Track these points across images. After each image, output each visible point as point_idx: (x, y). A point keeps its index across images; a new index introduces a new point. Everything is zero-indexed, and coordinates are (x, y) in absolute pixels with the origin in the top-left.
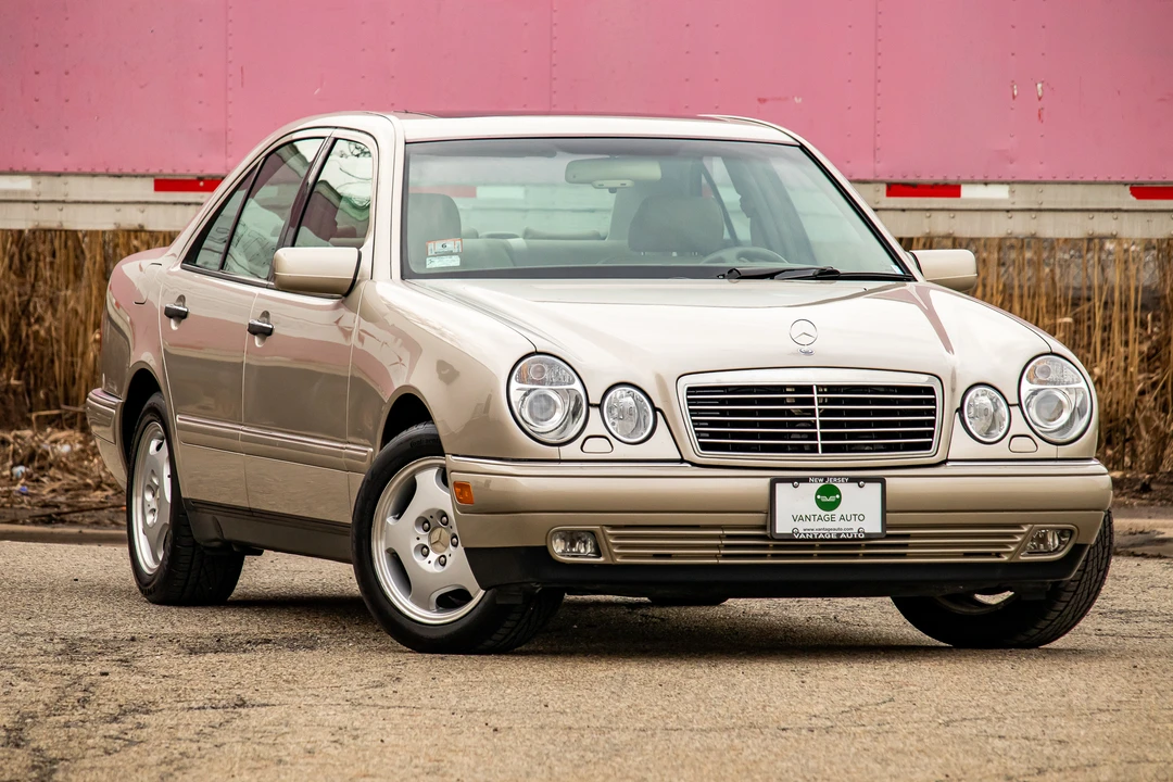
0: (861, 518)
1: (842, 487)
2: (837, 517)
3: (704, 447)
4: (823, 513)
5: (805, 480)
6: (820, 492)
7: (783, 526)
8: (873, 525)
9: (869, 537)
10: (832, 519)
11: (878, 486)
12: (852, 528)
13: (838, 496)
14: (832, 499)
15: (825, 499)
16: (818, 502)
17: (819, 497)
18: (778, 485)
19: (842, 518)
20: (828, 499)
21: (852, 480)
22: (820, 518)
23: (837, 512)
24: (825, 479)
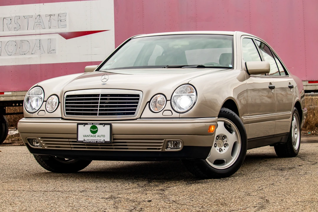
0: (104, 136)
1: (97, 126)
2: (97, 136)
3: (67, 113)
4: (92, 134)
5: (87, 124)
6: (91, 128)
7: (81, 138)
8: (108, 139)
9: (106, 142)
10: (95, 136)
11: (109, 126)
12: (101, 139)
13: (97, 129)
14: (95, 130)
15: (93, 130)
16: (91, 131)
17: (91, 129)
18: (79, 125)
19: (98, 136)
20: (94, 130)
21: (101, 124)
22: (91, 136)
23: (97, 134)
24: (93, 124)
